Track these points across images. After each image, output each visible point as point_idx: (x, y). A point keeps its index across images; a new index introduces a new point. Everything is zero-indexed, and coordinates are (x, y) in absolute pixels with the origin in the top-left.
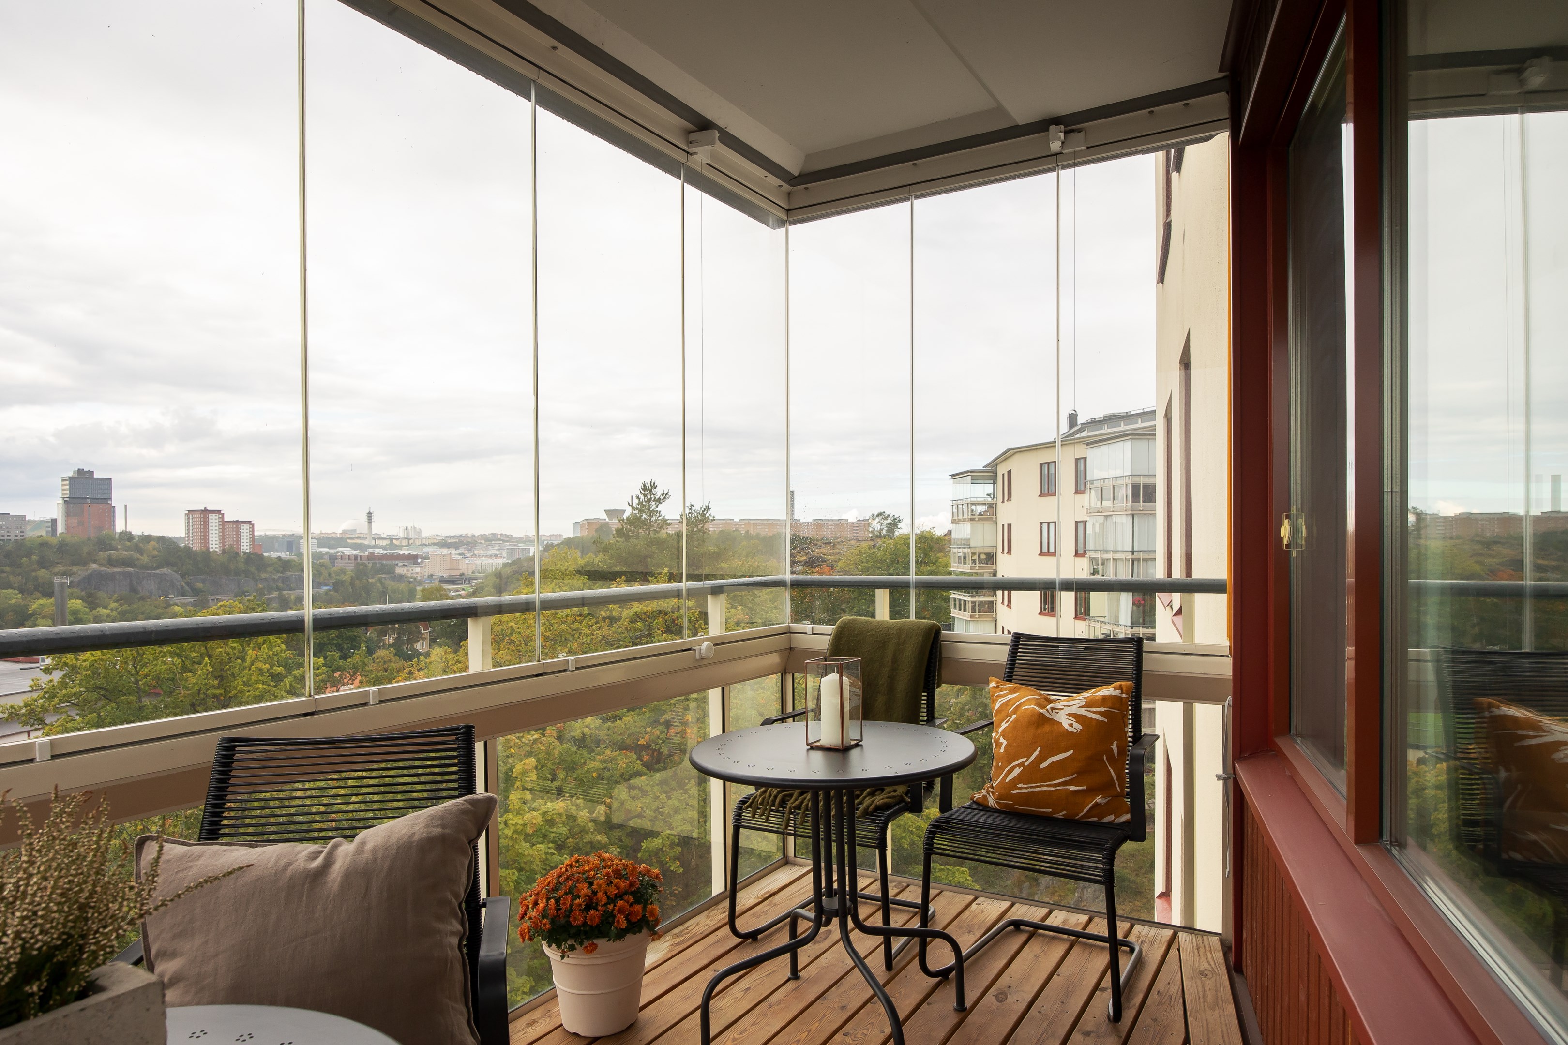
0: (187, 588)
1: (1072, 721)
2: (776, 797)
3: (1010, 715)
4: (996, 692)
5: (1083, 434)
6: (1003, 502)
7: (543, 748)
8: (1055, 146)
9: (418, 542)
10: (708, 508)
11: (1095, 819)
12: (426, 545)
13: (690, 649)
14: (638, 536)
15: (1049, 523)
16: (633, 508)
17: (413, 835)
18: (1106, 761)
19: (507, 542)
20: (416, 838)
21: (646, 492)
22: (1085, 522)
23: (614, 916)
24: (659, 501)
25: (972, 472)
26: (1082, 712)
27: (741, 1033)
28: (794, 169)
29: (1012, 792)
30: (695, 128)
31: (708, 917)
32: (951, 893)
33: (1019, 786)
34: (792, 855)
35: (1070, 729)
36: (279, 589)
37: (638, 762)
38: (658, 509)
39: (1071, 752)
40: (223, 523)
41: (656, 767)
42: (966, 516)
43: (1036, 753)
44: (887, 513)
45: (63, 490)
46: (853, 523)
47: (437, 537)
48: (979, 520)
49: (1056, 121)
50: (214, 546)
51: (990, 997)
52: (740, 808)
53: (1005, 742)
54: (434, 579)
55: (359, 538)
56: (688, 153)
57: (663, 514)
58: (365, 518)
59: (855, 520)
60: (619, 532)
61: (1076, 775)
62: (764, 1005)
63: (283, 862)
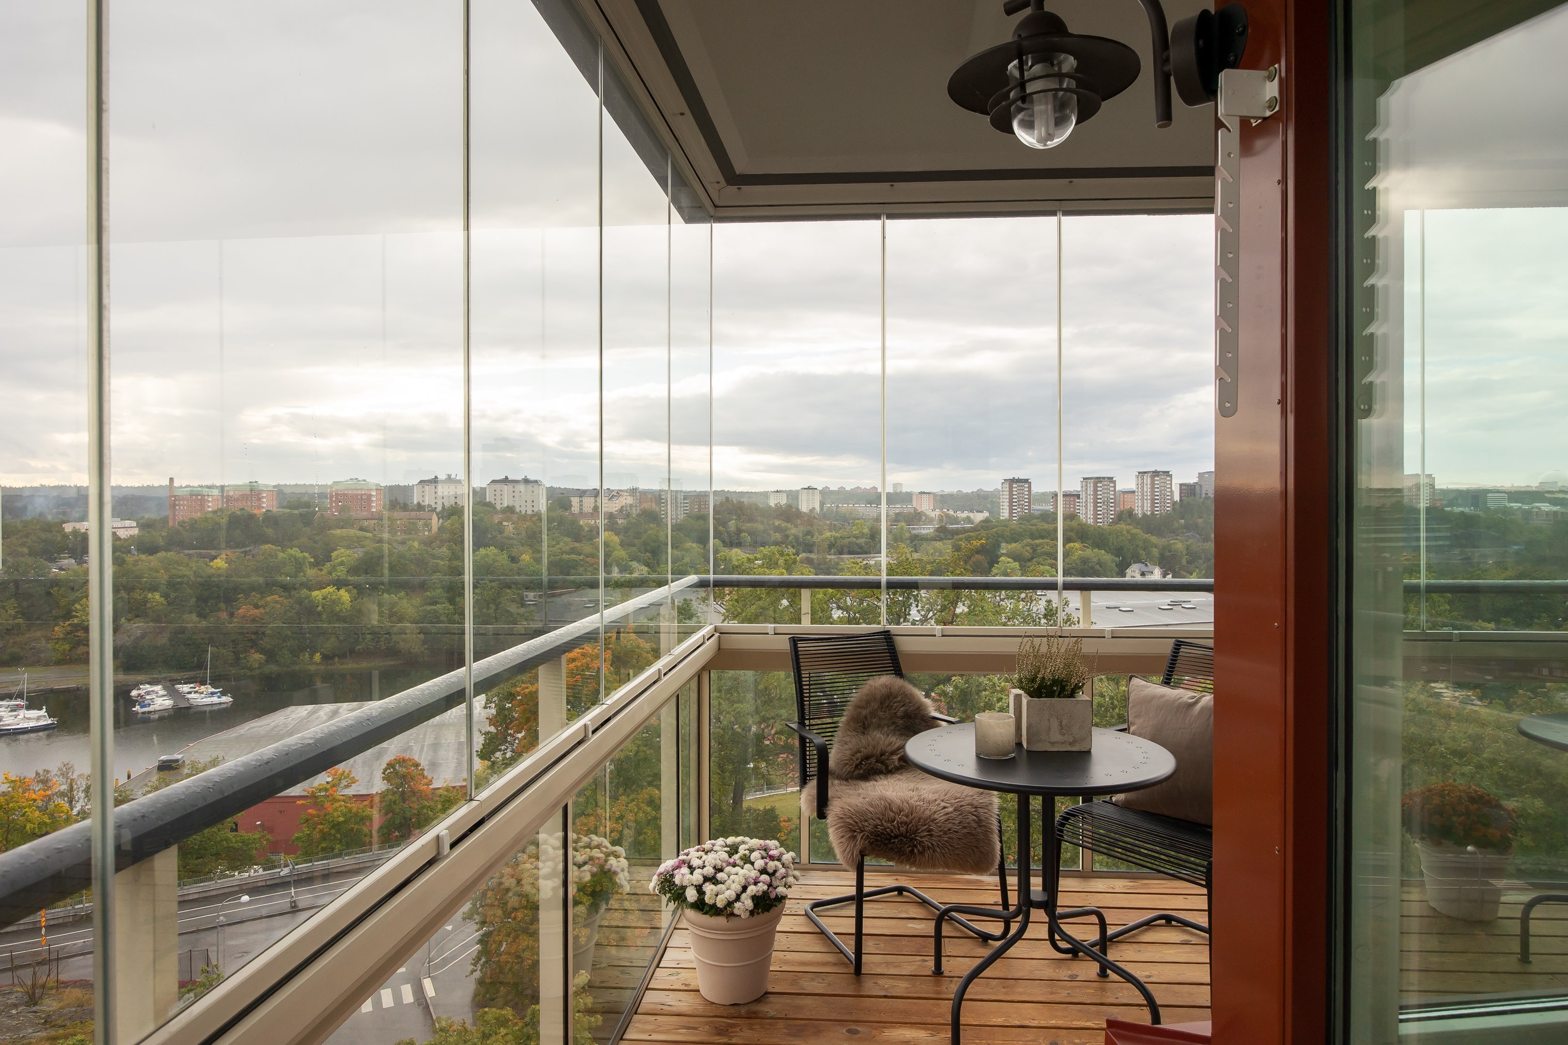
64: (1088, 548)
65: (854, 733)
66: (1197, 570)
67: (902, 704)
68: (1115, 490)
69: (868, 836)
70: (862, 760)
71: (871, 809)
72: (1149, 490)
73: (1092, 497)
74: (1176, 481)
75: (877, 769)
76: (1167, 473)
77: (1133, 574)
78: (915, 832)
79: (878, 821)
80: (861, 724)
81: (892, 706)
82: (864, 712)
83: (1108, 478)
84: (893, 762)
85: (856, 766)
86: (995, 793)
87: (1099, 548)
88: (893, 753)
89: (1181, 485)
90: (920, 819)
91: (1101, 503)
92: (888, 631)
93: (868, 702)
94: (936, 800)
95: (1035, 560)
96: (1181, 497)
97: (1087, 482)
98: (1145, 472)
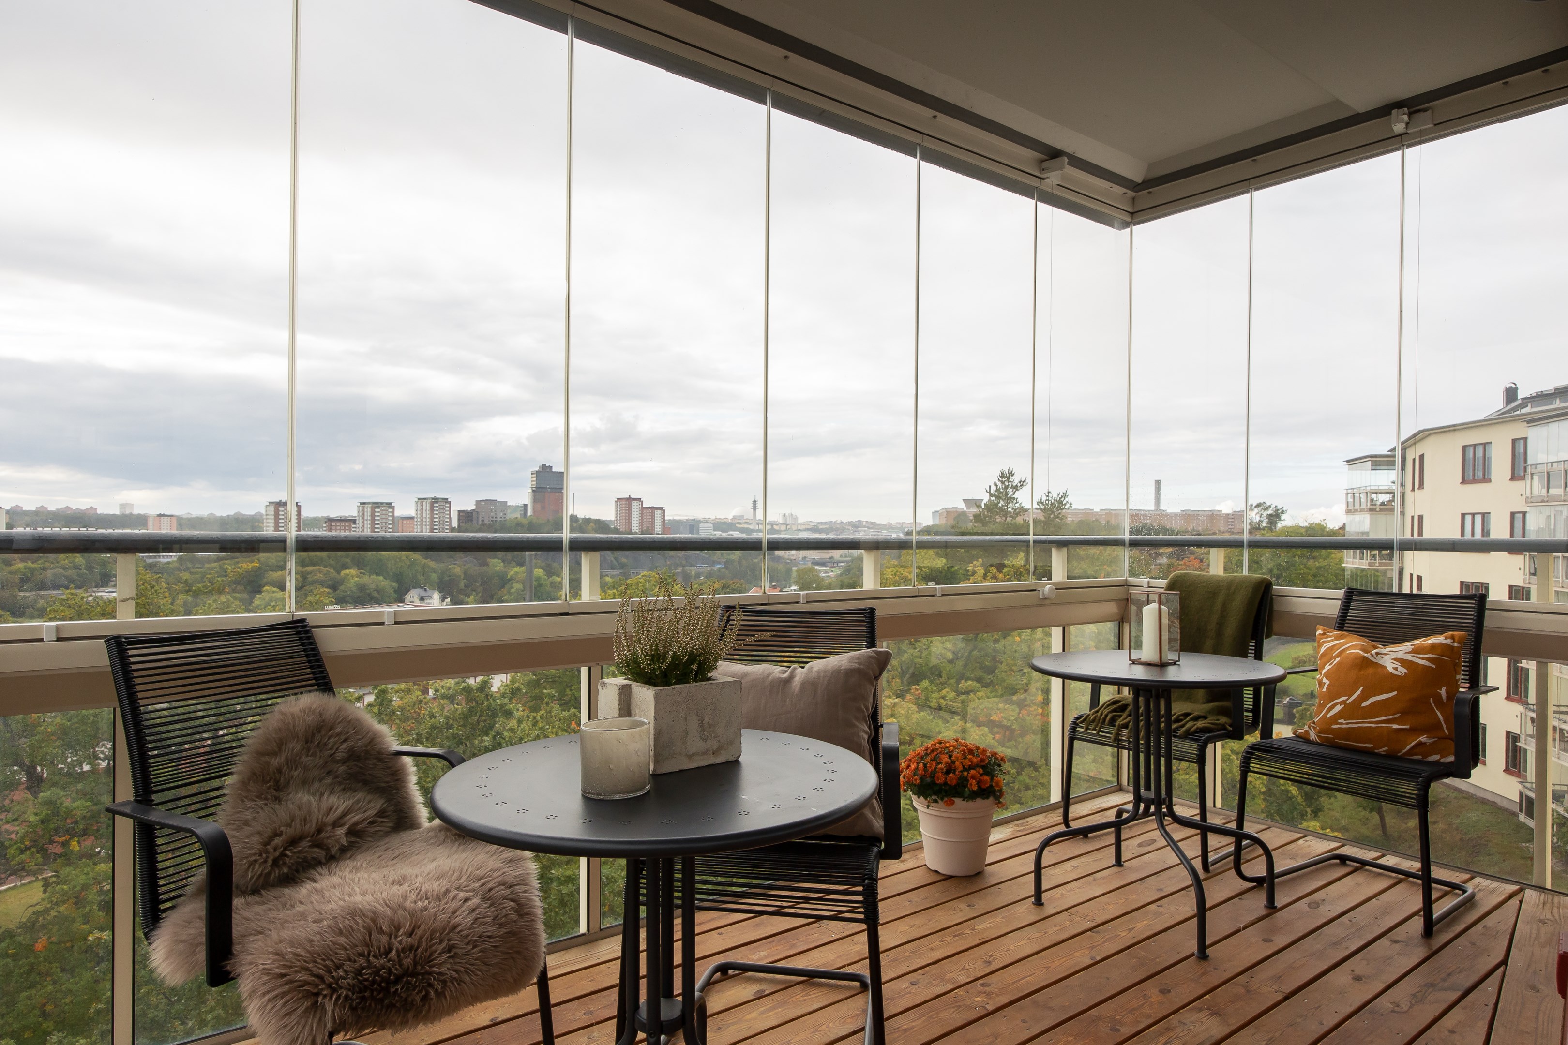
0: (615, 563)
1: (1397, 665)
2: (1106, 716)
3: (1335, 658)
4: (1322, 638)
5: (1524, 411)
6: (1413, 490)
7: (902, 712)
8: (1399, 128)
9: (794, 528)
10: (1065, 495)
11: (1420, 757)
12: (801, 530)
13: (1035, 590)
14: (995, 522)
15: (1473, 515)
16: (991, 495)
17: (841, 666)
18: (1433, 705)
19: (872, 528)
20: (843, 668)
21: (1004, 480)
22: (1524, 513)
23: (968, 781)
24: (1016, 488)
25: (1371, 456)
26: (1409, 657)
27: (1068, 891)
28: (1137, 176)
29: (1333, 727)
30: (1046, 157)
31: (1046, 817)
32: (1279, 830)
33: (1340, 721)
34: (1126, 784)
35: (1395, 672)
36: (683, 566)
37: (990, 735)
38: (1015, 496)
39: (1395, 693)
40: (643, 509)
41: (1007, 744)
42: (1364, 506)
43: (1359, 692)
44: (1268, 504)
45: (532, 481)
46: (1228, 515)
47: (810, 524)
48: (1381, 510)
49: (1399, 105)
50: (635, 528)
51: (1303, 904)
52: (1074, 723)
53: (1327, 682)
54: (808, 561)
55: (746, 523)
56: (1041, 178)
57: (1020, 500)
58: (751, 506)
59: (1230, 512)
60: (977, 517)
61: (1399, 715)
62: (1090, 878)
63: (767, 673)
64: (364, 574)
65: (261, 803)
66: (474, 593)
67: (343, 738)
68: (393, 516)
69: (346, 997)
70: (285, 849)
71: (342, 940)
72: (428, 516)
73: (369, 522)
74: (455, 508)
75: (314, 858)
76: (446, 500)
77: (412, 599)
78: (429, 960)
79: (362, 961)
80: (271, 783)
81: (325, 744)
82: (275, 762)
83: (387, 503)
84: (337, 841)
85: (275, 862)
86: (528, 854)
87: (377, 574)
88: (336, 824)
89: (459, 512)
90: (434, 932)
91: (378, 528)
92: (303, 620)
93: (281, 743)
94: (447, 891)
95: (306, 588)
96: (459, 523)
97: (364, 507)
98: (425, 499)
